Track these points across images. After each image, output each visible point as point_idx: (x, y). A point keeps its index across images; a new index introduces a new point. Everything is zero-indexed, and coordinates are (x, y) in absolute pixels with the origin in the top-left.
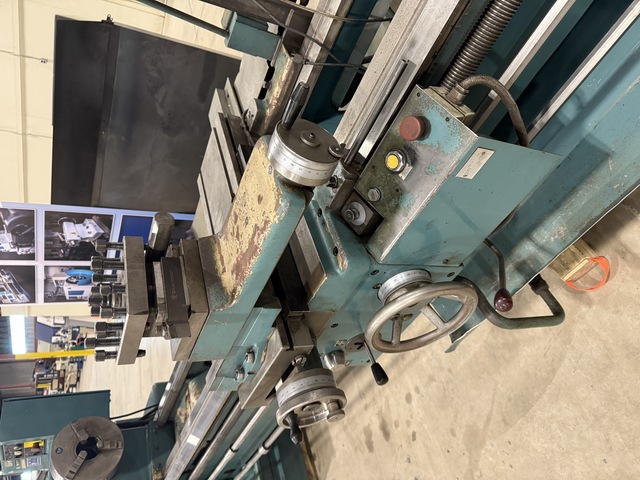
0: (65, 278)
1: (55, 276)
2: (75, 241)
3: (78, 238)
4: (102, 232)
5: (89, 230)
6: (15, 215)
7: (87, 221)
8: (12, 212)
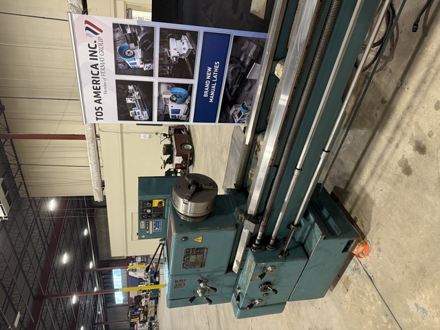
0: (169, 96)
1: (164, 94)
2: (176, 57)
3: (178, 55)
4: (192, 48)
5: (183, 46)
6: (144, 31)
7: (183, 37)
8: (142, 29)
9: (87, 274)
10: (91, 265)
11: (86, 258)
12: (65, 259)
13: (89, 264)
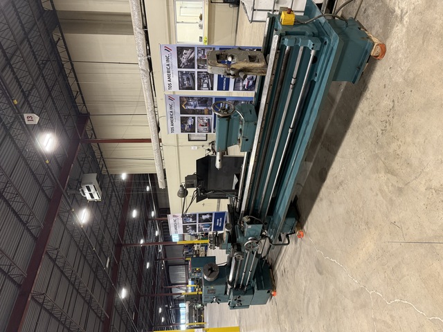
9: (150, 222)
10: (153, 214)
11: (149, 209)
12: (135, 214)
13: (151, 214)
